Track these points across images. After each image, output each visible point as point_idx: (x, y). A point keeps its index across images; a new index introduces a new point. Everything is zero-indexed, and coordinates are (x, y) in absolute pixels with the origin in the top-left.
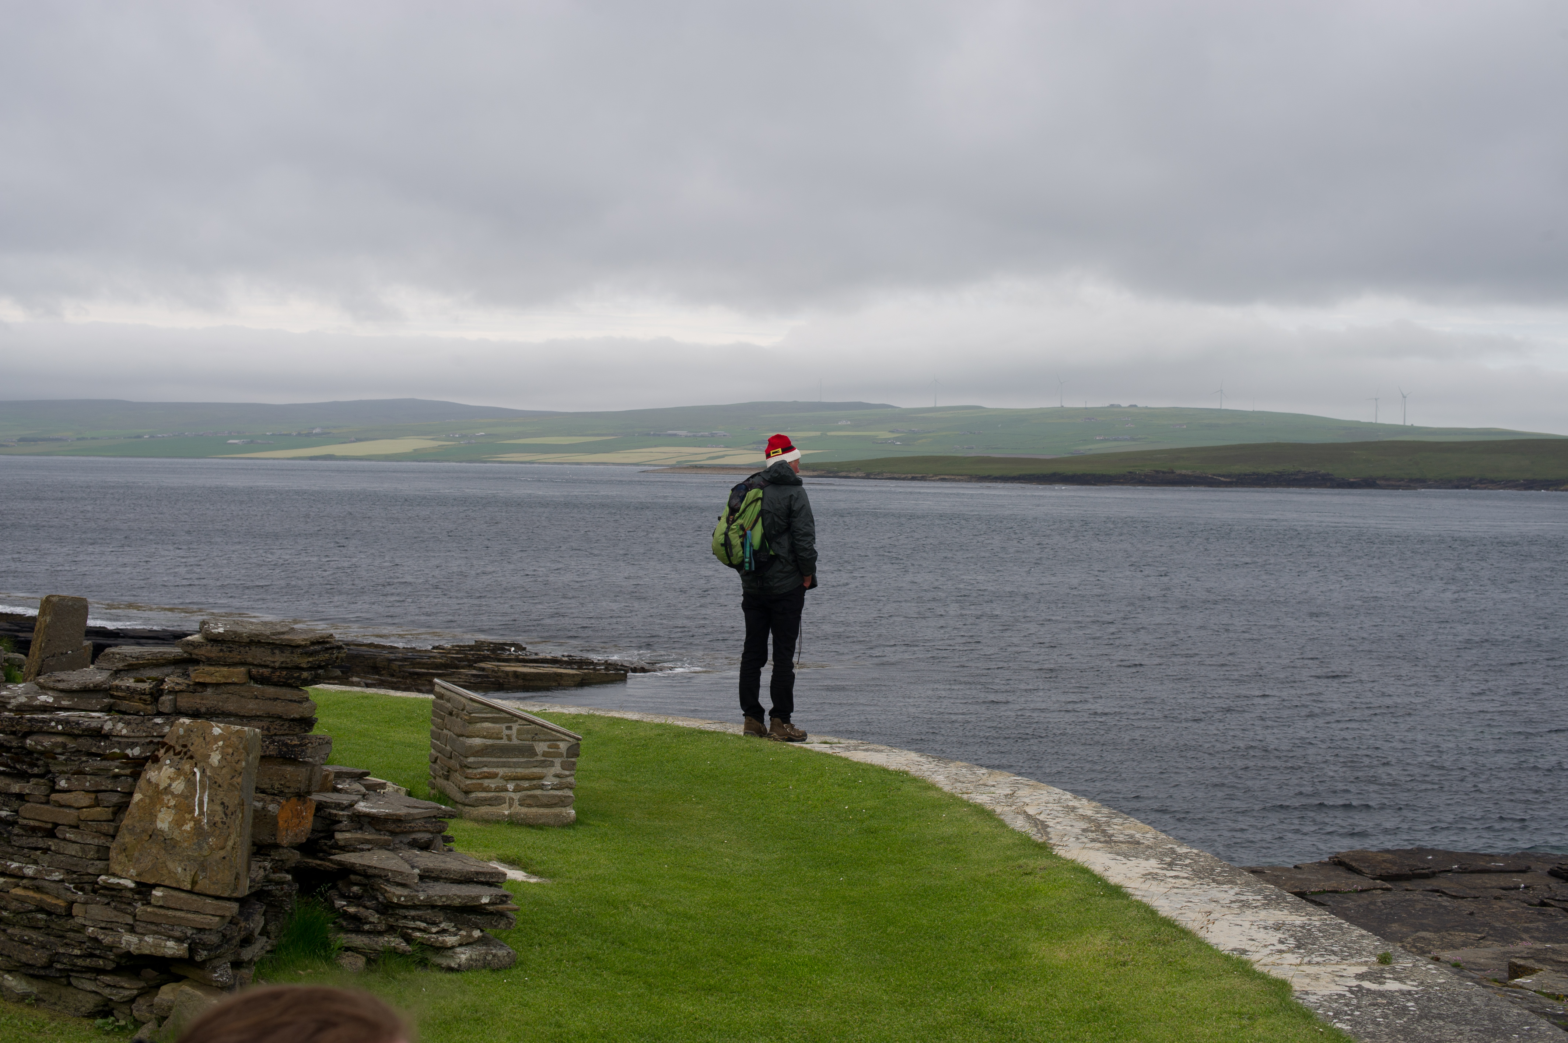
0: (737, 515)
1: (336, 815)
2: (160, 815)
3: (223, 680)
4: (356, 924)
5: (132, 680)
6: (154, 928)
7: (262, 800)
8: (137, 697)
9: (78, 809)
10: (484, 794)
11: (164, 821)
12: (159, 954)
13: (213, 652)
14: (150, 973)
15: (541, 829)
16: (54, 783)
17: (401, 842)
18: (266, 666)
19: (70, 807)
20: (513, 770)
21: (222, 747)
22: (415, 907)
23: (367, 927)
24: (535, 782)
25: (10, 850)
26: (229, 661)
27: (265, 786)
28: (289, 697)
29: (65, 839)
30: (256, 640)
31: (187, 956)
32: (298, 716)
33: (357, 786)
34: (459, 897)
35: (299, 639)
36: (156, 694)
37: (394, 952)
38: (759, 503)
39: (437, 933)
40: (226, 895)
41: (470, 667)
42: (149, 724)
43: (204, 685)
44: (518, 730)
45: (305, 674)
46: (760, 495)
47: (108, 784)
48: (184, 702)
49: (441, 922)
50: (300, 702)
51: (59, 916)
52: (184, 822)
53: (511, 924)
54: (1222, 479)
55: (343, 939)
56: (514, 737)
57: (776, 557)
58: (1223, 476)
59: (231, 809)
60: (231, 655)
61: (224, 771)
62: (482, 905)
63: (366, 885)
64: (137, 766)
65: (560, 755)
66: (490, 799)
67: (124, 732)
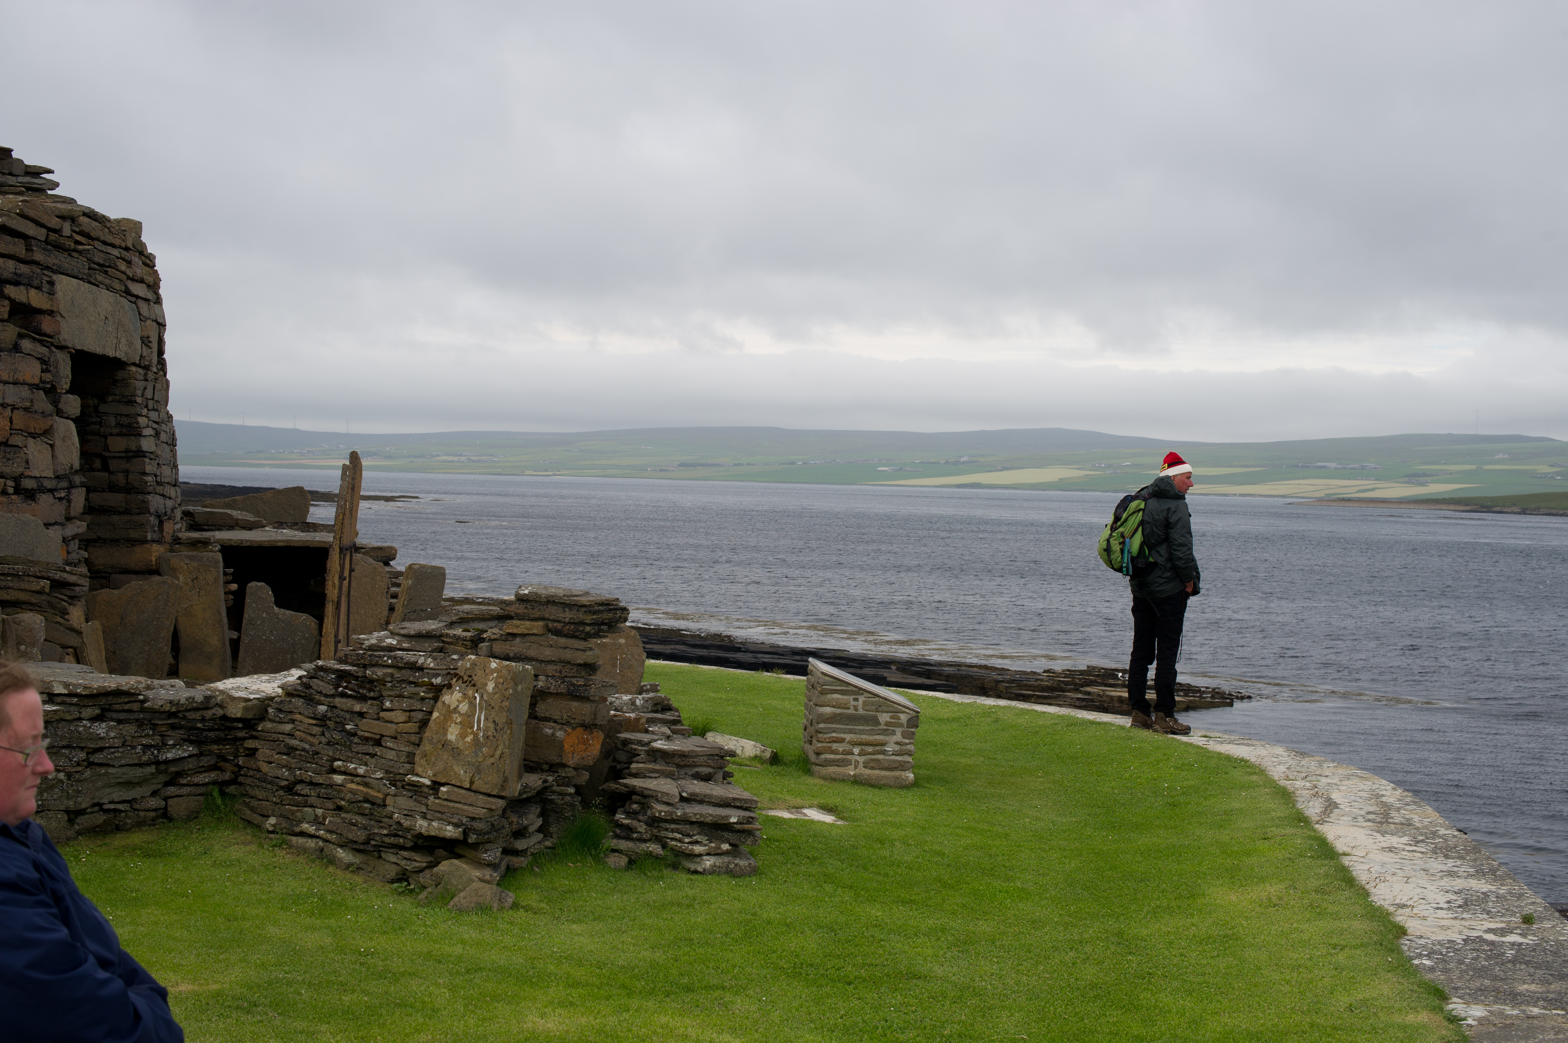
0: (1119, 523)
1: (635, 749)
2: (450, 730)
3: (526, 632)
4: (627, 832)
5: (460, 630)
6: (439, 815)
7: (553, 728)
8: (461, 643)
9: (397, 723)
10: (832, 756)
11: (453, 734)
12: (441, 836)
13: (523, 609)
14: (440, 852)
15: (880, 788)
16: (382, 703)
17: (686, 774)
18: (559, 621)
19: (392, 722)
20: (858, 736)
21: (496, 678)
22: (673, 821)
23: (635, 835)
24: (878, 748)
25: (350, 755)
26: (532, 616)
27: (556, 717)
28: (576, 646)
29: (386, 747)
30: (552, 600)
31: (462, 838)
32: (582, 662)
34: (711, 815)
35: (584, 600)
36: (476, 641)
37: (650, 855)
38: (1141, 513)
39: (688, 843)
40: (494, 793)
42: (448, 660)
43: (514, 635)
44: (864, 702)
45: (588, 629)
46: (1142, 506)
47: (417, 705)
48: (498, 648)
49: (694, 835)
50: (584, 651)
51: (379, 805)
52: (467, 736)
53: (756, 841)
55: (614, 843)
56: (860, 707)
57: (1155, 564)
59: (500, 726)
60: (533, 612)
61: (496, 696)
62: (730, 823)
63: (643, 804)
64: (437, 691)
65: (901, 725)
66: (838, 760)
67: (432, 665)
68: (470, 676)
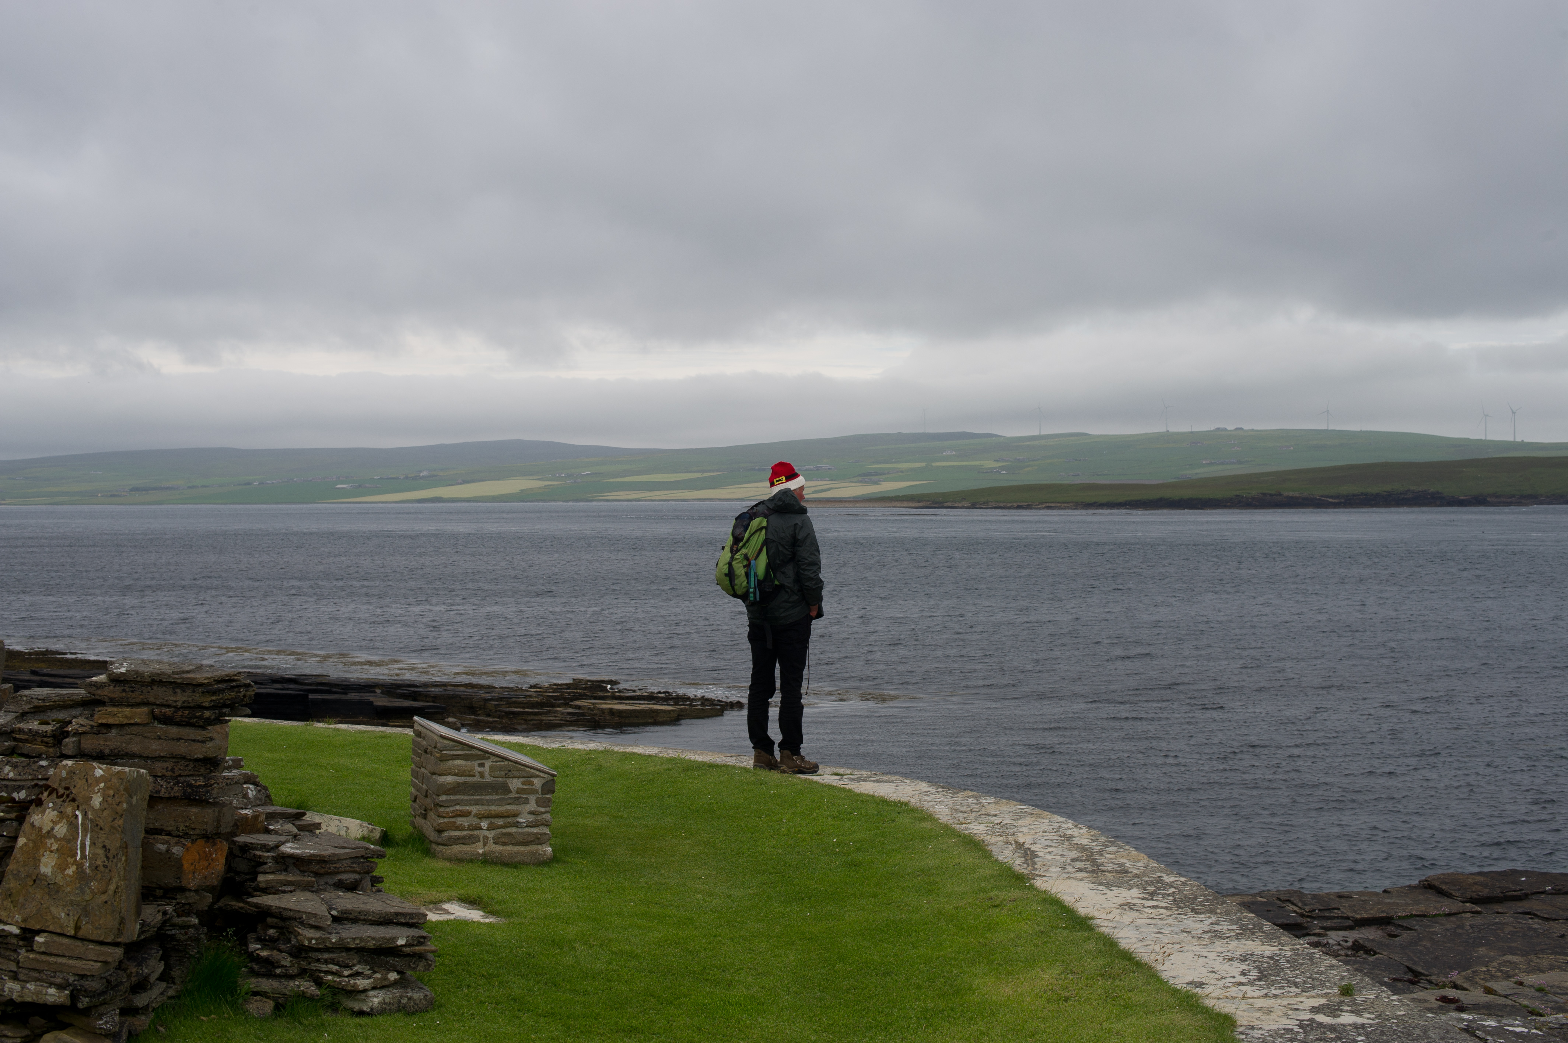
0: (740, 545)
1: (260, 856)
2: (43, 860)
3: (125, 721)
4: (268, 968)
5: (36, 723)
6: (36, 975)
7: (167, 842)
8: (39, 739)
10: (457, 833)
11: (47, 866)
12: (41, 1002)
13: (116, 692)
14: (38, 1021)
15: (516, 867)
17: (326, 883)
18: (169, 706)
20: (486, 807)
21: (103, 789)
22: (327, 950)
23: (278, 971)
24: (509, 820)
26: (132, 701)
27: (170, 828)
28: (192, 737)
30: (158, 679)
31: (68, 1003)
32: (201, 756)
33: (290, 827)
34: (373, 939)
35: (200, 677)
36: (59, 736)
37: (303, 996)
38: (764, 532)
39: (347, 977)
40: (109, 940)
41: (566, 705)
42: (35, 767)
43: (108, 726)
44: (491, 767)
45: (207, 714)
46: (765, 524)
48: (89, 744)
49: (354, 965)
50: (203, 742)
52: (67, 867)
53: (430, 965)
54: (1331, 500)
55: (253, 983)
56: (487, 774)
57: (780, 588)
58: (1331, 497)
59: (113, 852)
60: (134, 695)
61: (105, 813)
62: (397, 946)
63: (282, 928)
64: (22, 810)
65: (535, 792)
66: (464, 837)
67: (11, 775)
68: (67, 788)
